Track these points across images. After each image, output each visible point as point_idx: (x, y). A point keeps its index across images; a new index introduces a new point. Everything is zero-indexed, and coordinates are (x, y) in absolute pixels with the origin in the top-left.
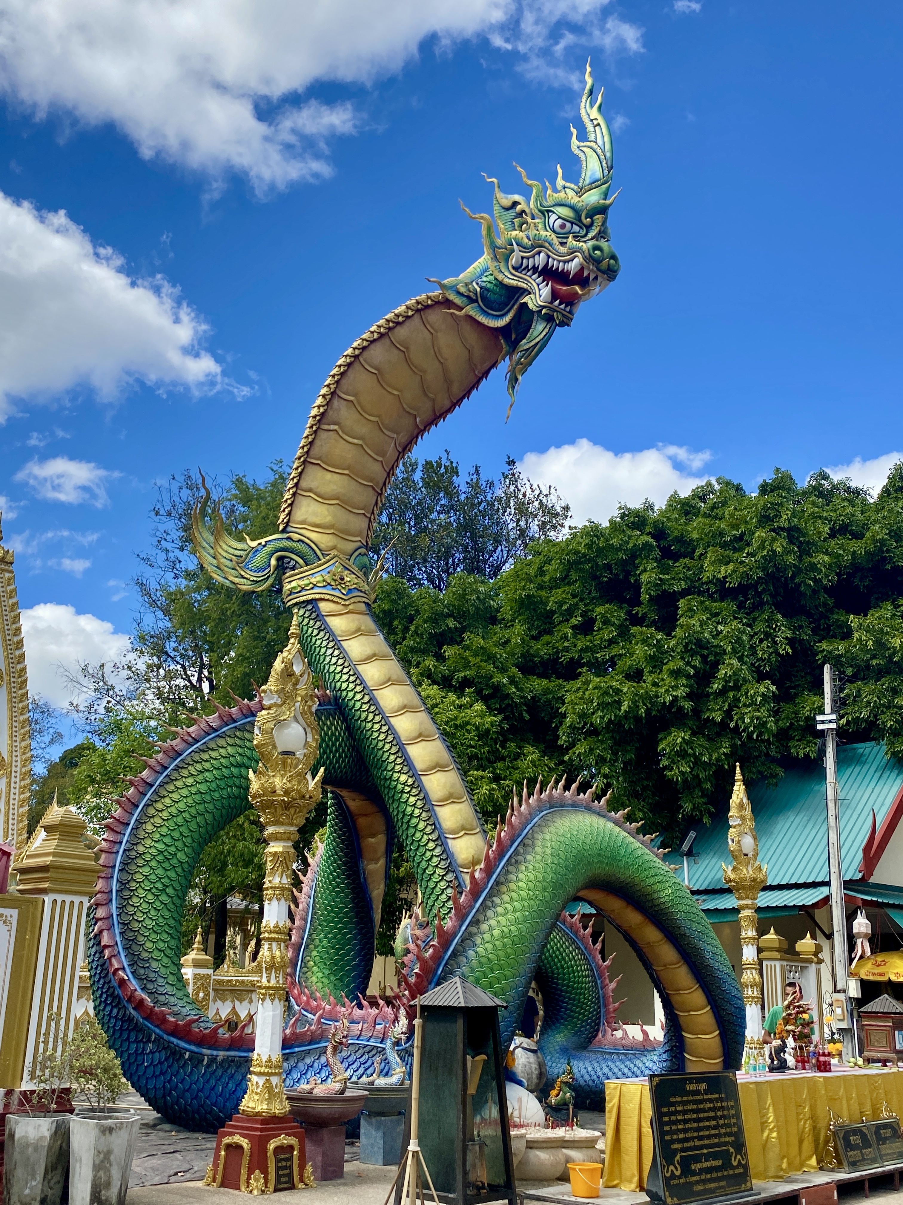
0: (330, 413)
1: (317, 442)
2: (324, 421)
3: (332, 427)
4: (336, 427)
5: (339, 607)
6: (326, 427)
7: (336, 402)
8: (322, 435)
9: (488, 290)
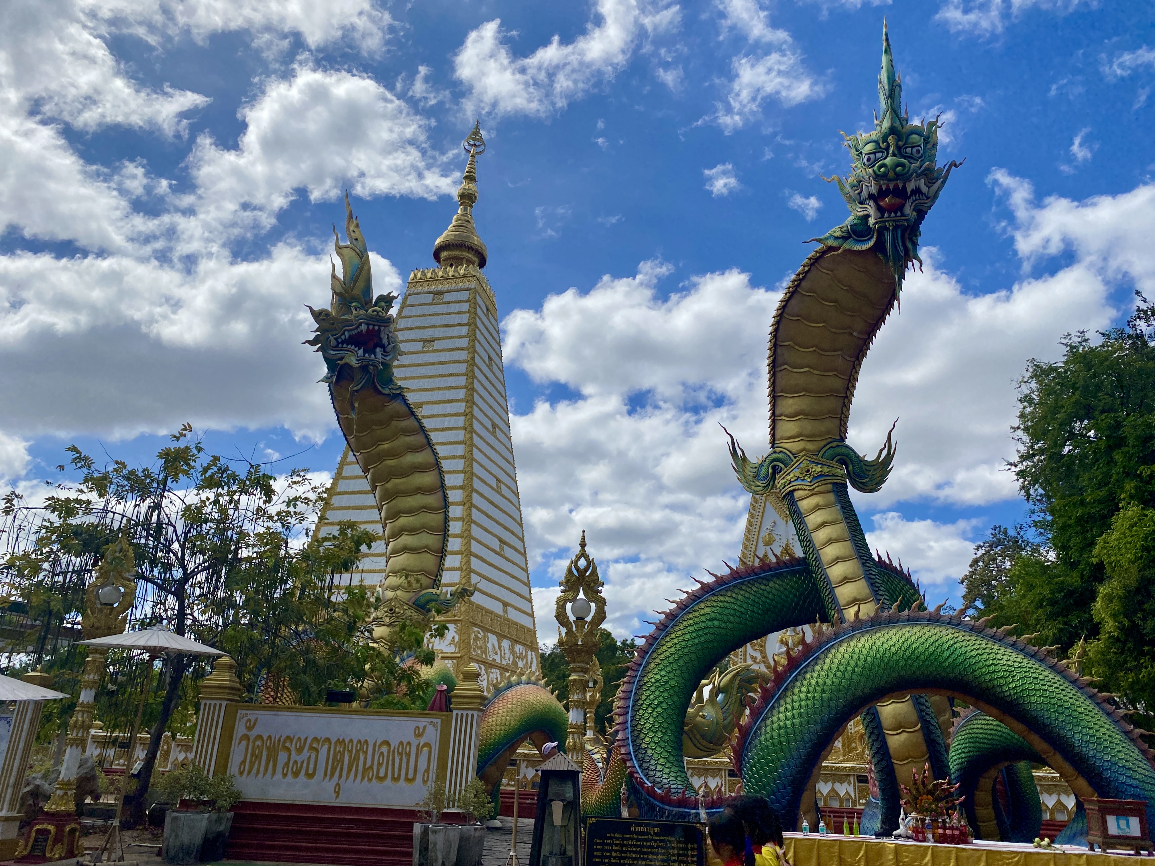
0: (778, 358)
1: (777, 381)
2: (776, 365)
3: (783, 367)
4: (786, 366)
5: (807, 492)
6: (779, 369)
7: (779, 350)
8: (778, 375)
9: (855, 225)
